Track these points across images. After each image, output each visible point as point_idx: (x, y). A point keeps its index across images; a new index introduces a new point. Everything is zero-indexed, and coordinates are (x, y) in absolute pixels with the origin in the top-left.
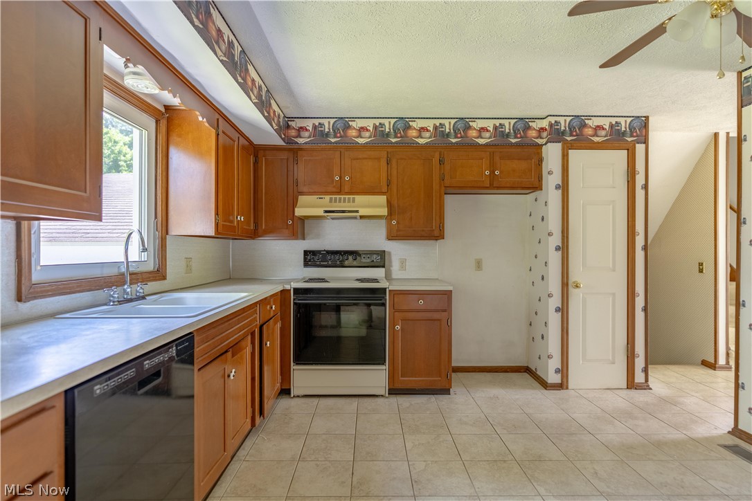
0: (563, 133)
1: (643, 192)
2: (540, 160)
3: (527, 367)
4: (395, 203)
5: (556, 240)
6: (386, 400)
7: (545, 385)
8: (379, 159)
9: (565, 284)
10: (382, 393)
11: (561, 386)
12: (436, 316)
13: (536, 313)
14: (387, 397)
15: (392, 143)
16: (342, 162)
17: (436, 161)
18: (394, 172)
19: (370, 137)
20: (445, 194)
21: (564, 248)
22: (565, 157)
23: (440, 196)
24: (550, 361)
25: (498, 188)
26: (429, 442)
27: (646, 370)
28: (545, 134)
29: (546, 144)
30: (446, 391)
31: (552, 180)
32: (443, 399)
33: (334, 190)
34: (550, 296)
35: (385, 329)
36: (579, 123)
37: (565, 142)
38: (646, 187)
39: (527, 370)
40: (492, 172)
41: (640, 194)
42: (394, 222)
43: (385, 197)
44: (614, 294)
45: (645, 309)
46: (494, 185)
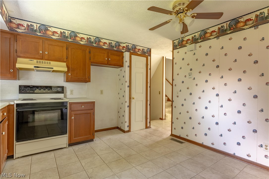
0: (130, 49)
1: (150, 70)
2: (123, 57)
3: (117, 127)
4: (70, 66)
5: (127, 84)
6: (67, 149)
7: (124, 132)
8: (62, 47)
9: (130, 98)
10: (65, 146)
11: (129, 131)
12: (89, 112)
13: (121, 108)
14: (67, 148)
15: (69, 41)
16: (44, 45)
17: (87, 52)
18: (70, 53)
19: (58, 36)
20: (91, 65)
21: (130, 86)
22: (130, 57)
23: (89, 66)
24: (126, 123)
25: (110, 65)
26: (91, 161)
27: (150, 123)
28: (125, 49)
29: (125, 52)
30: (92, 140)
31: (126, 64)
32: (91, 144)
33: (39, 57)
34: (126, 102)
35: (67, 120)
36: (134, 47)
37: (130, 52)
38: (150, 69)
39: (117, 128)
40: (108, 59)
41: (149, 71)
42: (70, 74)
43: (65, 63)
44: (143, 101)
45: (150, 105)
46: (108, 64)
